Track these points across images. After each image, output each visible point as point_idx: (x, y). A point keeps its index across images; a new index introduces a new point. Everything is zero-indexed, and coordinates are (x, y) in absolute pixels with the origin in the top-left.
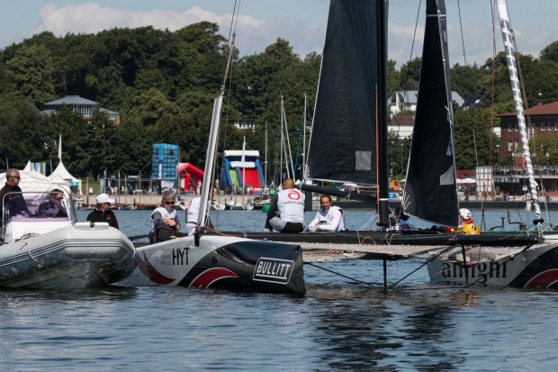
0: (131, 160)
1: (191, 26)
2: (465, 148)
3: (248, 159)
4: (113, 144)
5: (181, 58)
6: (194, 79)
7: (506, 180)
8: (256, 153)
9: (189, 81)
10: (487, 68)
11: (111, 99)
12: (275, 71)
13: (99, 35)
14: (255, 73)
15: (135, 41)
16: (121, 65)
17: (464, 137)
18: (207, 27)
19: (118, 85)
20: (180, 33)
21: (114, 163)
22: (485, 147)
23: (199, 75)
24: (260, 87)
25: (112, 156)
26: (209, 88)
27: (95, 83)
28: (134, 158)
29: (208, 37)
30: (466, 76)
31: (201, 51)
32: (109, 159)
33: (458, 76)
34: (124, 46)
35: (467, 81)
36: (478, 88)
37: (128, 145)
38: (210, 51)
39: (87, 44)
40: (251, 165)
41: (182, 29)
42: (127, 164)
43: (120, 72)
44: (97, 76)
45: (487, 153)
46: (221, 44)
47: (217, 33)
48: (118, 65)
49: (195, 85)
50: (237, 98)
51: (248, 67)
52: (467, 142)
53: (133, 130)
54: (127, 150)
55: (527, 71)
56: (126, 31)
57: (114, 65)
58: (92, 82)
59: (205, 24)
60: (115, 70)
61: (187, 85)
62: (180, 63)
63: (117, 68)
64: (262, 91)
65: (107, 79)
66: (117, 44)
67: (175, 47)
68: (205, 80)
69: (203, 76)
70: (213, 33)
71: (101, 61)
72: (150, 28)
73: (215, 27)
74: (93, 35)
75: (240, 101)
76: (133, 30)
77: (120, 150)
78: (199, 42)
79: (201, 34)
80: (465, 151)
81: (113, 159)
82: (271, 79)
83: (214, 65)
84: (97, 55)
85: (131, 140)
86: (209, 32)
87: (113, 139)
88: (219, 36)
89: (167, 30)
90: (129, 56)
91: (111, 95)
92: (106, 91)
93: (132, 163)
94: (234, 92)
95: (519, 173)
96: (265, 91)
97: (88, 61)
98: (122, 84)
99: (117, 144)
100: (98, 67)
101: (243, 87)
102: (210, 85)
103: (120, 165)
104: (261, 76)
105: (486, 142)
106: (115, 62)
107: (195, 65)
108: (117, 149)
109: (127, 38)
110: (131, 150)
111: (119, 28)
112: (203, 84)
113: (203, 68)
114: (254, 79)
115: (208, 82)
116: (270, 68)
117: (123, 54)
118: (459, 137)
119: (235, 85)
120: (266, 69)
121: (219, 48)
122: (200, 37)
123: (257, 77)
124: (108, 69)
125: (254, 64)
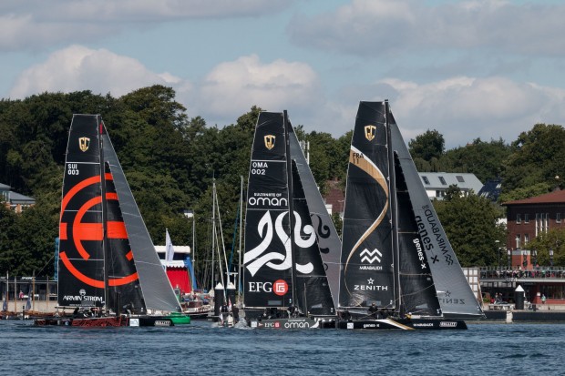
0: (33, 257)
1: (140, 90)
2: (460, 244)
3: (178, 256)
4: (11, 237)
5: (126, 130)
6: (140, 156)
7: (500, 284)
8: (186, 249)
9: (133, 159)
10: (520, 145)
11: (39, 181)
12: (241, 147)
13: (27, 101)
14: (215, 149)
15: (68, 109)
16: (51, 138)
17: (460, 230)
18: (160, 92)
19: (47, 164)
20: (126, 99)
21: (12, 261)
22: (487, 243)
23: (146, 151)
24: (222, 167)
25: (10, 252)
26: (158, 168)
27: (18, 160)
28: (37, 255)
29: (162, 105)
30: (489, 154)
31: (152, 122)
32: (6, 256)
33: (479, 155)
34: (54, 115)
35: (490, 160)
36: (503, 169)
37: (30, 238)
38: (162, 121)
39: (10, 112)
40: (180, 264)
41: (129, 95)
42: (28, 262)
43: (50, 148)
44: (21, 152)
45: (488, 250)
46: (178, 113)
47: (172, 100)
48: (47, 138)
49: (141, 163)
50: (192, 181)
51: (207, 141)
52: (463, 236)
53: (36, 220)
54: (29, 244)
55: (559, 148)
56: (58, 97)
57: (42, 139)
58: (15, 160)
59: (158, 89)
60: (42, 144)
61: (131, 165)
62: (124, 136)
63: (46, 143)
64: (223, 172)
65: (33, 156)
66: (46, 112)
67: (118, 118)
68: (154, 158)
69: (151, 153)
70: (168, 99)
71: (26, 133)
72: (88, 93)
73: (170, 92)
74: (19, 101)
75: (196, 184)
76: (67, 95)
77: (20, 244)
78: (150, 111)
79: (152, 100)
80: (460, 248)
81: (11, 255)
82: (234, 157)
83: (165, 140)
84: (21, 127)
85: (34, 232)
86: (162, 98)
87: (12, 230)
88: (175, 103)
89: (109, 96)
90: (61, 128)
91: (38, 175)
92: (33, 170)
93: (34, 260)
94: (190, 173)
95: (516, 275)
96: (227, 172)
97: (10, 133)
98: (53, 163)
99: (16, 237)
100: (22, 141)
101: (200, 168)
102: (159, 164)
103: (20, 264)
104: (223, 154)
105: (487, 237)
106: (43, 135)
107: (141, 139)
108: (16, 243)
109: (58, 105)
110: (34, 245)
111: (49, 92)
112: (151, 163)
113: (151, 143)
114: (214, 157)
115: (158, 161)
116: (234, 143)
117: (53, 126)
118: (453, 230)
119: (191, 165)
120: (228, 145)
121: (175, 119)
122: (151, 104)
123: (218, 154)
124: (35, 143)
125: (215, 138)
